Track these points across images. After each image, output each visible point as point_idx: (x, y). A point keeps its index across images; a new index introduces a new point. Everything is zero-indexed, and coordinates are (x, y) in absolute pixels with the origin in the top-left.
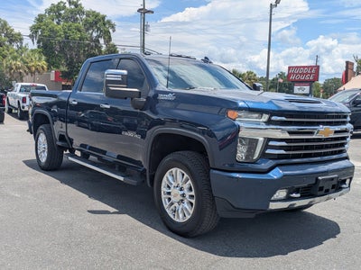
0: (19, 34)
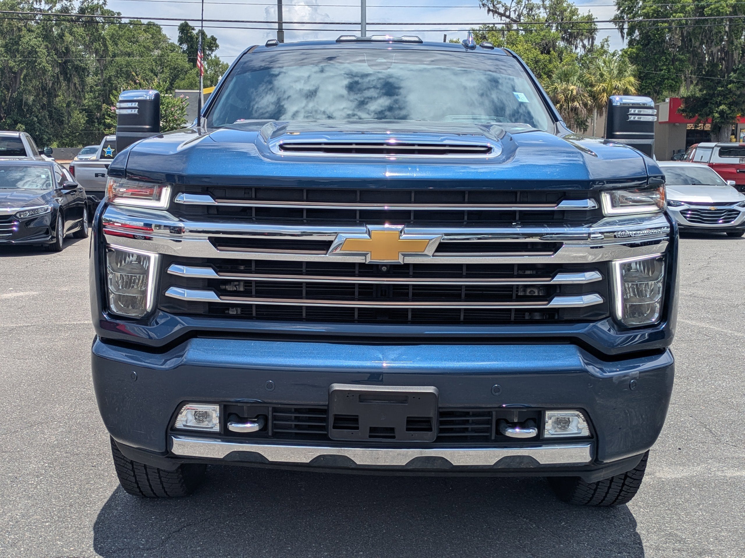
0: (590, 20)
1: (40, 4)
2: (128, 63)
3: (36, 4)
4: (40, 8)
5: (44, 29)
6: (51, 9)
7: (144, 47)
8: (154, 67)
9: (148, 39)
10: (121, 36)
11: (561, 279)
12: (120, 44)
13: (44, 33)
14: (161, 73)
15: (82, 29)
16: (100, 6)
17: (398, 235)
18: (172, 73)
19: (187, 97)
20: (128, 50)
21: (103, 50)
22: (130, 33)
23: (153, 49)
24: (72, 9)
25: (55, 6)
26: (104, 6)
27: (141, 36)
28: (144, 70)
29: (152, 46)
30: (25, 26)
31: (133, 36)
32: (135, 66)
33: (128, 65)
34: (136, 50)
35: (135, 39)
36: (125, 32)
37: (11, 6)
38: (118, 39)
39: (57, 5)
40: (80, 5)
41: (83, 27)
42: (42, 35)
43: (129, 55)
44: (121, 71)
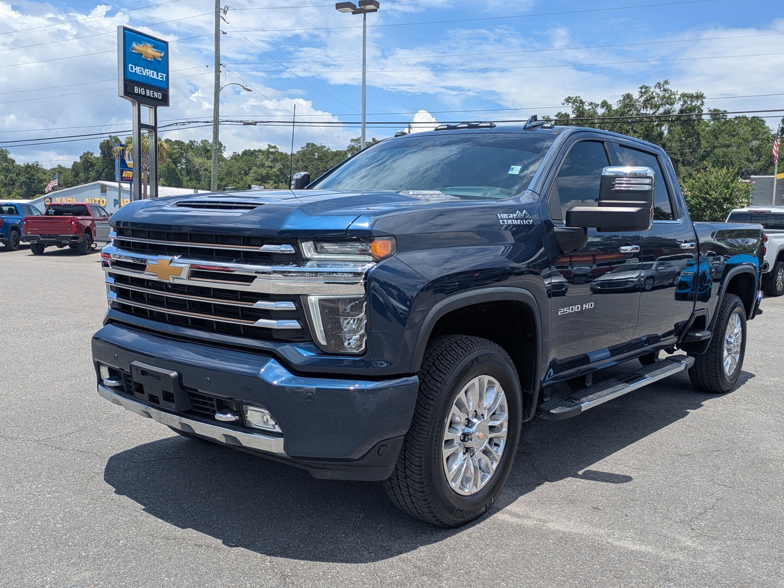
1: (647, 110)
2: (725, 154)
3: (643, 110)
4: (646, 113)
5: (646, 129)
6: (654, 113)
7: (743, 139)
8: (750, 156)
9: (748, 131)
10: (722, 131)
11: (261, 304)
12: (720, 137)
13: (645, 133)
14: (757, 161)
15: (679, 128)
16: (697, 106)
17: (168, 263)
18: (767, 161)
19: (754, 182)
20: (727, 142)
21: (697, 144)
22: (731, 128)
23: (752, 140)
24: (673, 111)
25: (658, 110)
26: (701, 106)
27: (741, 129)
28: (740, 159)
29: (750, 138)
30: (632, 129)
31: (734, 131)
32: (731, 156)
33: (725, 155)
34: (735, 142)
35: (735, 133)
36: (727, 127)
37: (621, 114)
38: (719, 134)
39: (660, 109)
40: (680, 107)
41: (681, 125)
42: (644, 134)
43: (728, 146)
44: (718, 161)
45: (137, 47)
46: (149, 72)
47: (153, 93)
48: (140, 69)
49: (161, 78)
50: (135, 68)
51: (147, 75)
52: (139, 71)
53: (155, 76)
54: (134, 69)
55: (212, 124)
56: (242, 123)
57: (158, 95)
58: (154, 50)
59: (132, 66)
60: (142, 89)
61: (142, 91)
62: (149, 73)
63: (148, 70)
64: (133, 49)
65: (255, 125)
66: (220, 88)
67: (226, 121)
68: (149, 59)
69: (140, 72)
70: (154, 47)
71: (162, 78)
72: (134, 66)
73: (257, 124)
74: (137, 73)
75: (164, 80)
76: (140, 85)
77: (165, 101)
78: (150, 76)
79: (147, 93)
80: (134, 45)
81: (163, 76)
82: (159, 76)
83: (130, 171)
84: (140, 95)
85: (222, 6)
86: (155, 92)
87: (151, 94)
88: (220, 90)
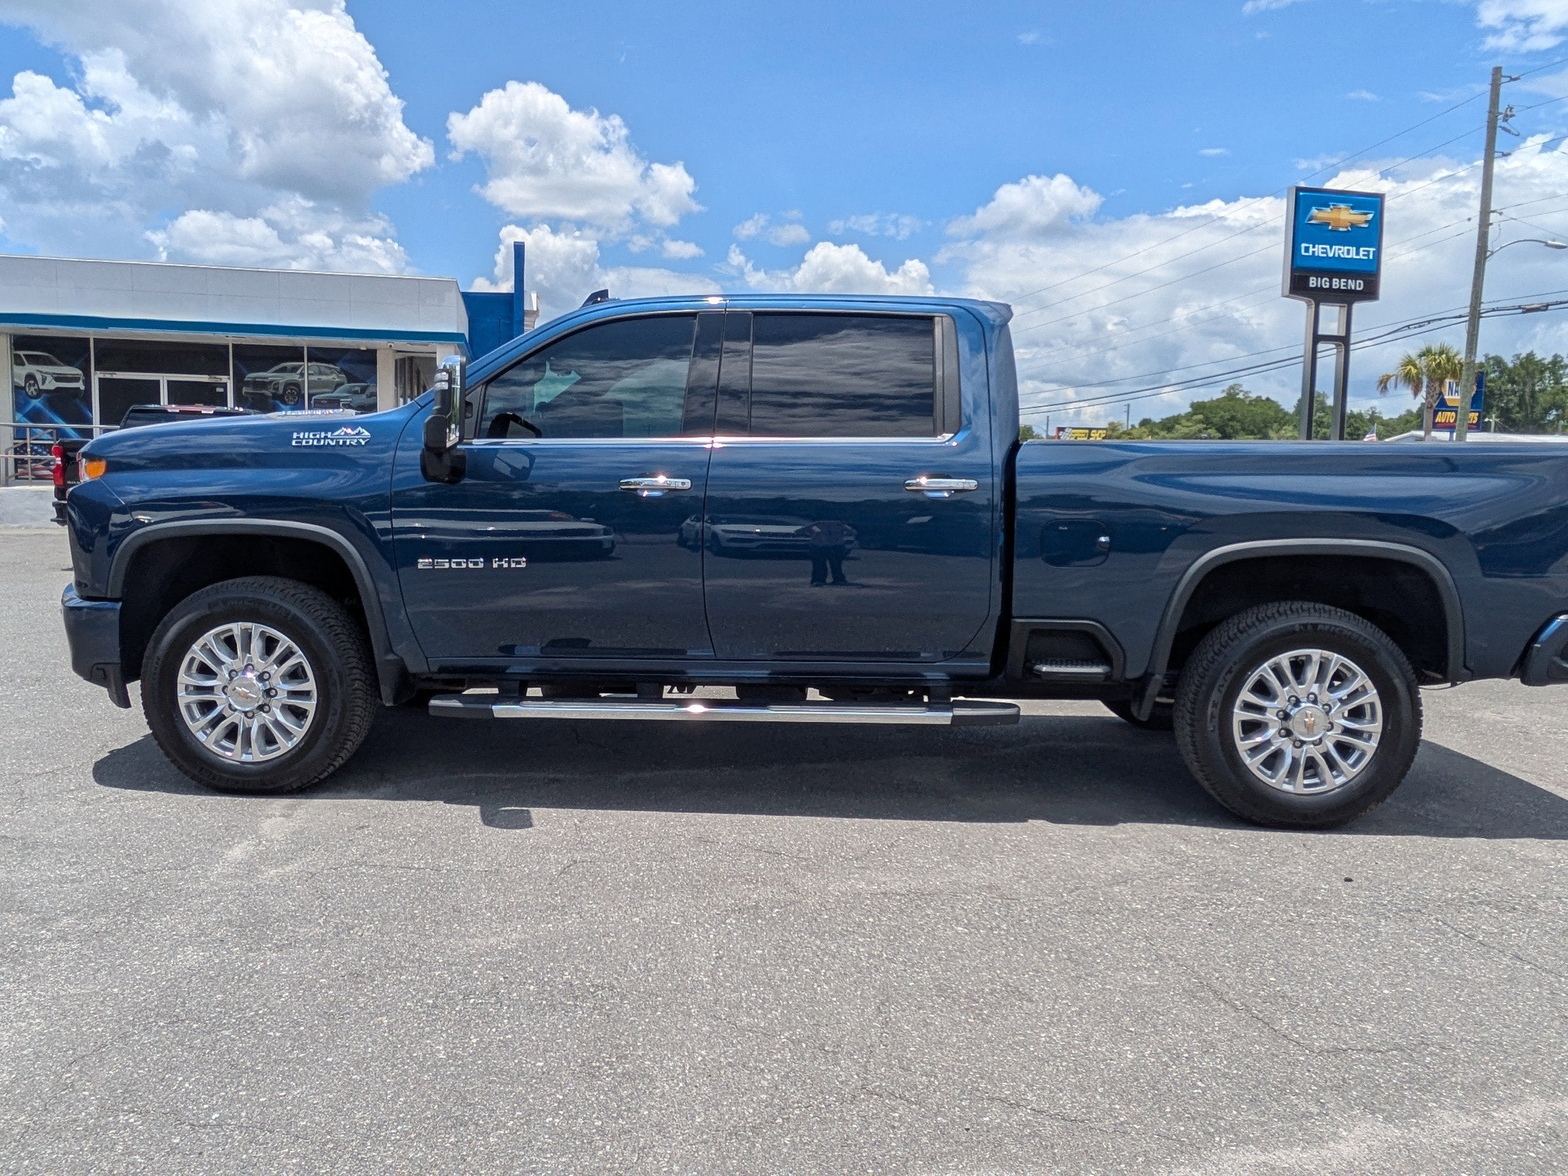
45: (1318, 214)
46: (1340, 249)
47: (1347, 282)
48: (1323, 248)
49: (1364, 255)
50: (1314, 247)
51: (1336, 255)
52: (1321, 250)
53: (1353, 255)
54: (1311, 250)
55: (1467, 318)
56: (1520, 311)
57: (1357, 285)
58: (1352, 211)
59: (1307, 245)
60: (1324, 279)
61: (1324, 283)
62: (1340, 252)
63: (1337, 247)
64: (1310, 219)
65: (1546, 310)
66: (1488, 253)
67: (1493, 310)
68: (1341, 229)
69: (1322, 253)
70: (1353, 208)
71: (1368, 255)
72: (1311, 246)
73: (1550, 307)
74: (1316, 254)
75: (1371, 257)
76: (1320, 273)
77: (1370, 292)
78: (1342, 256)
79: (1334, 283)
80: (1314, 211)
81: (1369, 252)
82: (1361, 253)
83: (1451, 411)
84: (1321, 289)
85: (1502, 108)
86: (1350, 281)
87: (1342, 284)
88: (1486, 258)
